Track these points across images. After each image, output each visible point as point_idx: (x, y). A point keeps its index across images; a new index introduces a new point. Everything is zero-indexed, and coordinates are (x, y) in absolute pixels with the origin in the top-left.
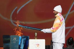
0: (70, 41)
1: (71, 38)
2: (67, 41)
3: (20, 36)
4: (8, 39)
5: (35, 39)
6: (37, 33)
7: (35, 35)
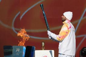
0: (83, 52)
1: (85, 49)
2: (81, 52)
3: (24, 47)
4: (10, 50)
5: (42, 50)
6: (44, 42)
7: (42, 45)
